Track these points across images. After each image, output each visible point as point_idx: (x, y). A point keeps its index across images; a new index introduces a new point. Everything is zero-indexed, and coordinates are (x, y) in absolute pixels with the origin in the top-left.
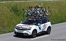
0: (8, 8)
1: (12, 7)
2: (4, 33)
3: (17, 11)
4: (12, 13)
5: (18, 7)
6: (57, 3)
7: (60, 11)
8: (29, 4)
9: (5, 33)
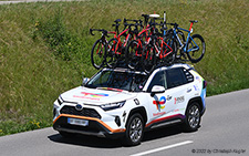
0: (24, 26)
1: (40, 23)
2: (6, 133)
3: (61, 40)
4: (42, 48)
5: (65, 23)
6: (225, 7)
7: (238, 38)
8: (111, 12)
9: (13, 133)
